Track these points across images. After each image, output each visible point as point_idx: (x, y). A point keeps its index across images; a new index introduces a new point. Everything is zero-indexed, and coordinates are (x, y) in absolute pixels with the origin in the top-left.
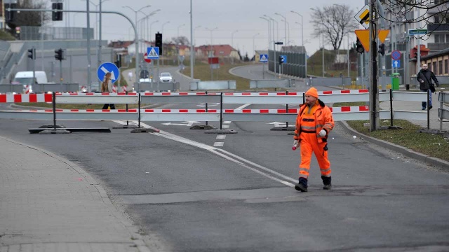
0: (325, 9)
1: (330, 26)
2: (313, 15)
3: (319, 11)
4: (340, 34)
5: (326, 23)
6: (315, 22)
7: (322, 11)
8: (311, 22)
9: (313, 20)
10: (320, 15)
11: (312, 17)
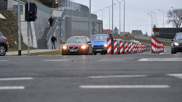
0: (173, 10)
1: (175, 18)
2: (167, 13)
3: (170, 11)
4: (180, 22)
5: (173, 17)
6: (168, 16)
7: (172, 11)
8: (166, 16)
9: (167, 15)
10: (170, 13)
11: (167, 14)
